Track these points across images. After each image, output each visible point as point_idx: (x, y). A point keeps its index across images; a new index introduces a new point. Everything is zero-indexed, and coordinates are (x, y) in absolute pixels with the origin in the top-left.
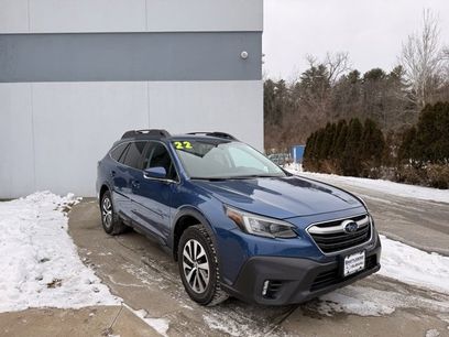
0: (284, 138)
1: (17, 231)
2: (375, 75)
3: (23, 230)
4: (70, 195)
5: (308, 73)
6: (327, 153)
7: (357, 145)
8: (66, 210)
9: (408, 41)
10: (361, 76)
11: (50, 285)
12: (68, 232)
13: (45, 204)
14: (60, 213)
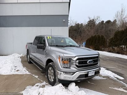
0: (82, 40)
1: (10, 61)
2: (109, 22)
3: (11, 61)
4: (22, 54)
5: (89, 21)
6: (91, 44)
7: (99, 42)
8: (21, 58)
9: (117, 13)
10: (105, 22)
11: (17, 71)
12: (21, 62)
13: (16, 56)
14: (19, 58)
